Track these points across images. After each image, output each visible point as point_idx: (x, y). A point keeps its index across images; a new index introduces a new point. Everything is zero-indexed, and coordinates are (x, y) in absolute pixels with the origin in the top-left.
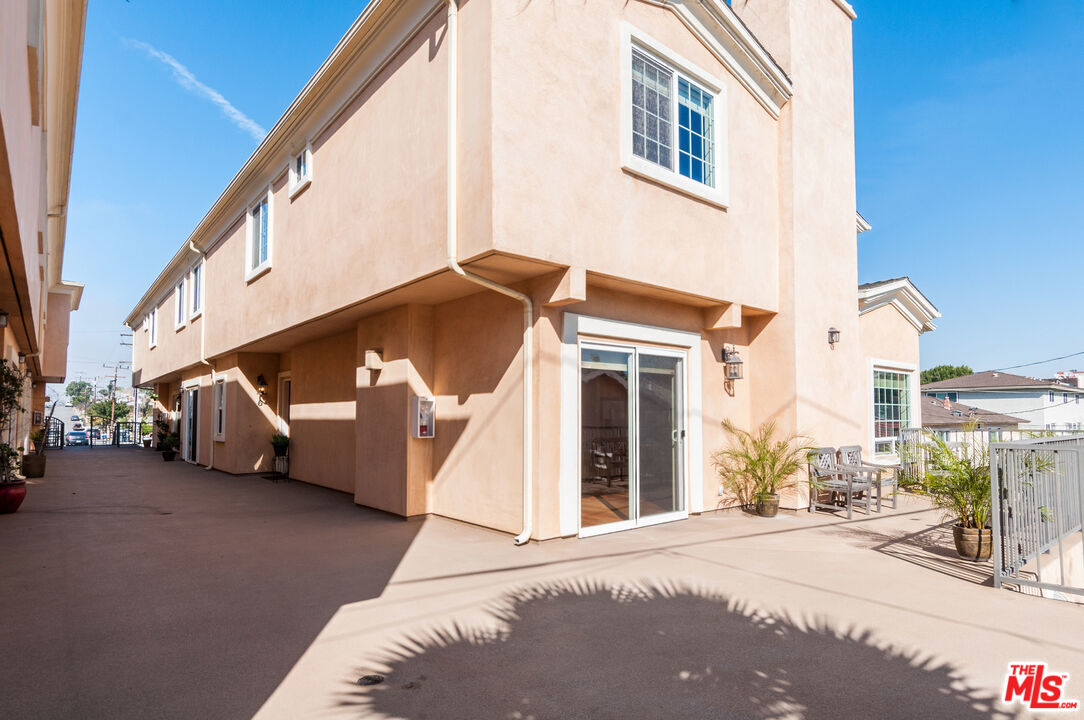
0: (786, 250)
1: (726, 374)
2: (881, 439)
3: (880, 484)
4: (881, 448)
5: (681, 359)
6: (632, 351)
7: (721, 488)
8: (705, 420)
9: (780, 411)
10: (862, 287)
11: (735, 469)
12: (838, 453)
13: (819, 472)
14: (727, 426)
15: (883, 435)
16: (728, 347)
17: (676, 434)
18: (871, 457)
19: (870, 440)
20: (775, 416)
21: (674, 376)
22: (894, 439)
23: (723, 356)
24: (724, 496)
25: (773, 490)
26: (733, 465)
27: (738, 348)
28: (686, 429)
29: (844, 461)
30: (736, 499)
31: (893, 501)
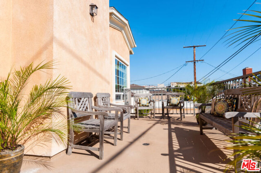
2: (118, 93)
3: (122, 119)
4: (118, 97)
12: (96, 98)
13: (77, 114)
15: (119, 92)
18: (114, 102)
19: (114, 94)
22: (122, 93)
29: (99, 104)
31: (128, 128)
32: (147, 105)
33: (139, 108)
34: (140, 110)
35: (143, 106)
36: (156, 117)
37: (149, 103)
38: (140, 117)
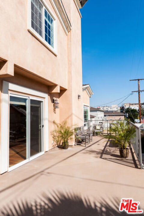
0: (70, 72)
1: (54, 106)
2: (85, 123)
5: (42, 102)
6: (28, 98)
7: (53, 142)
8: (49, 121)
9: (68, 118)
10: (83, 85)
11: (56, 135)
14: (54, 122)
16: (55, 98)
17: (41, 126)
19: (83, 124)
20: (66, 119)
21: (40, 107)
23: (53, 101)
24: (53, 144)
25: (67, 141)
26: (55, 134)
27: (57, 99)
28: (44, 124)
30: (56, 144)
31: (92, 139)
32: (100, 129)
33: (96, 131)
34: (96, 132)
35: (97, 130)
36: (104, 136)
37: (101, 128)
38: (96, 135)
